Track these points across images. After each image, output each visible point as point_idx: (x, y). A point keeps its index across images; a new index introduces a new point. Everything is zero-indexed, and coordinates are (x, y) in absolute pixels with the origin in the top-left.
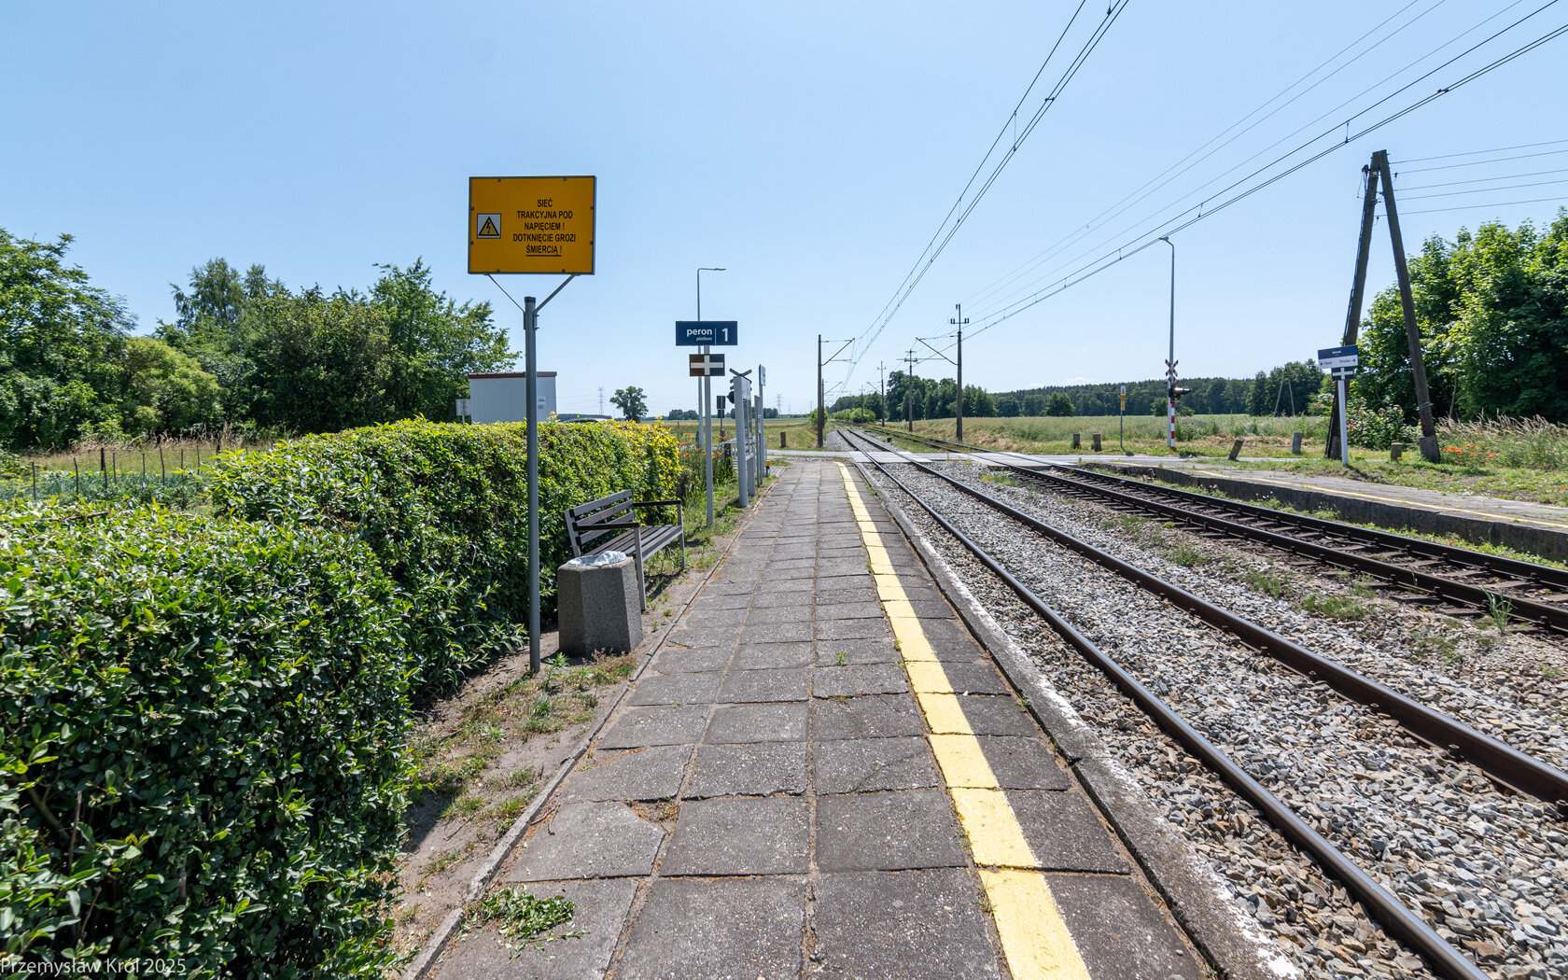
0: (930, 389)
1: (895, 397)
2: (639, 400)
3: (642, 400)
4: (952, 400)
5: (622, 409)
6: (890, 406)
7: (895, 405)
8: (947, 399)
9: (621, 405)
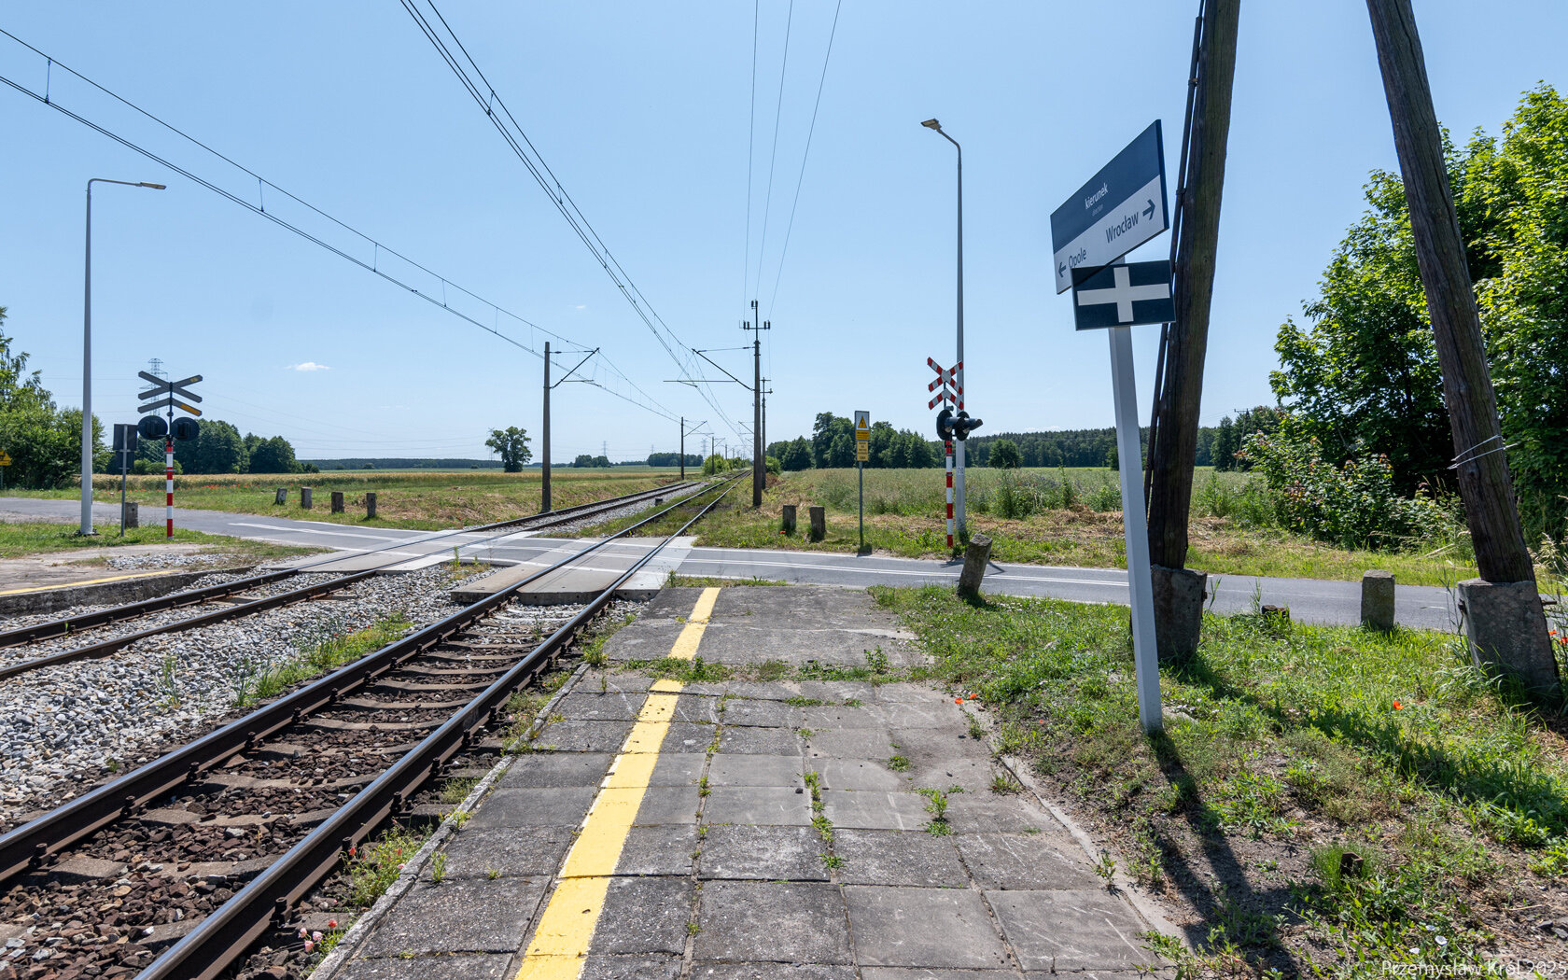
1: (822, 443)
2: (521, 443)
3: (526, 444)
4: (885, 448)
5: (501, 453)
6: (817, 452)
7: (823, 452)
8: (880, 445)
9: (499, 449)
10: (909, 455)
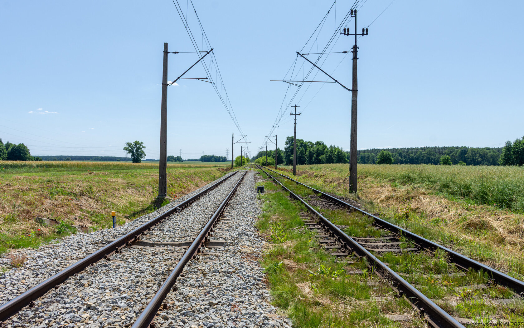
0: (309, 147)
1: (290, 151)
2: (141, 149)
3: (143, 149)
4: (322, 154)
5: (131, 154)
6: (286, 156)
7: (289, 156)
8: (319, 153)
9: (130, 151)
10: (335, 158)
